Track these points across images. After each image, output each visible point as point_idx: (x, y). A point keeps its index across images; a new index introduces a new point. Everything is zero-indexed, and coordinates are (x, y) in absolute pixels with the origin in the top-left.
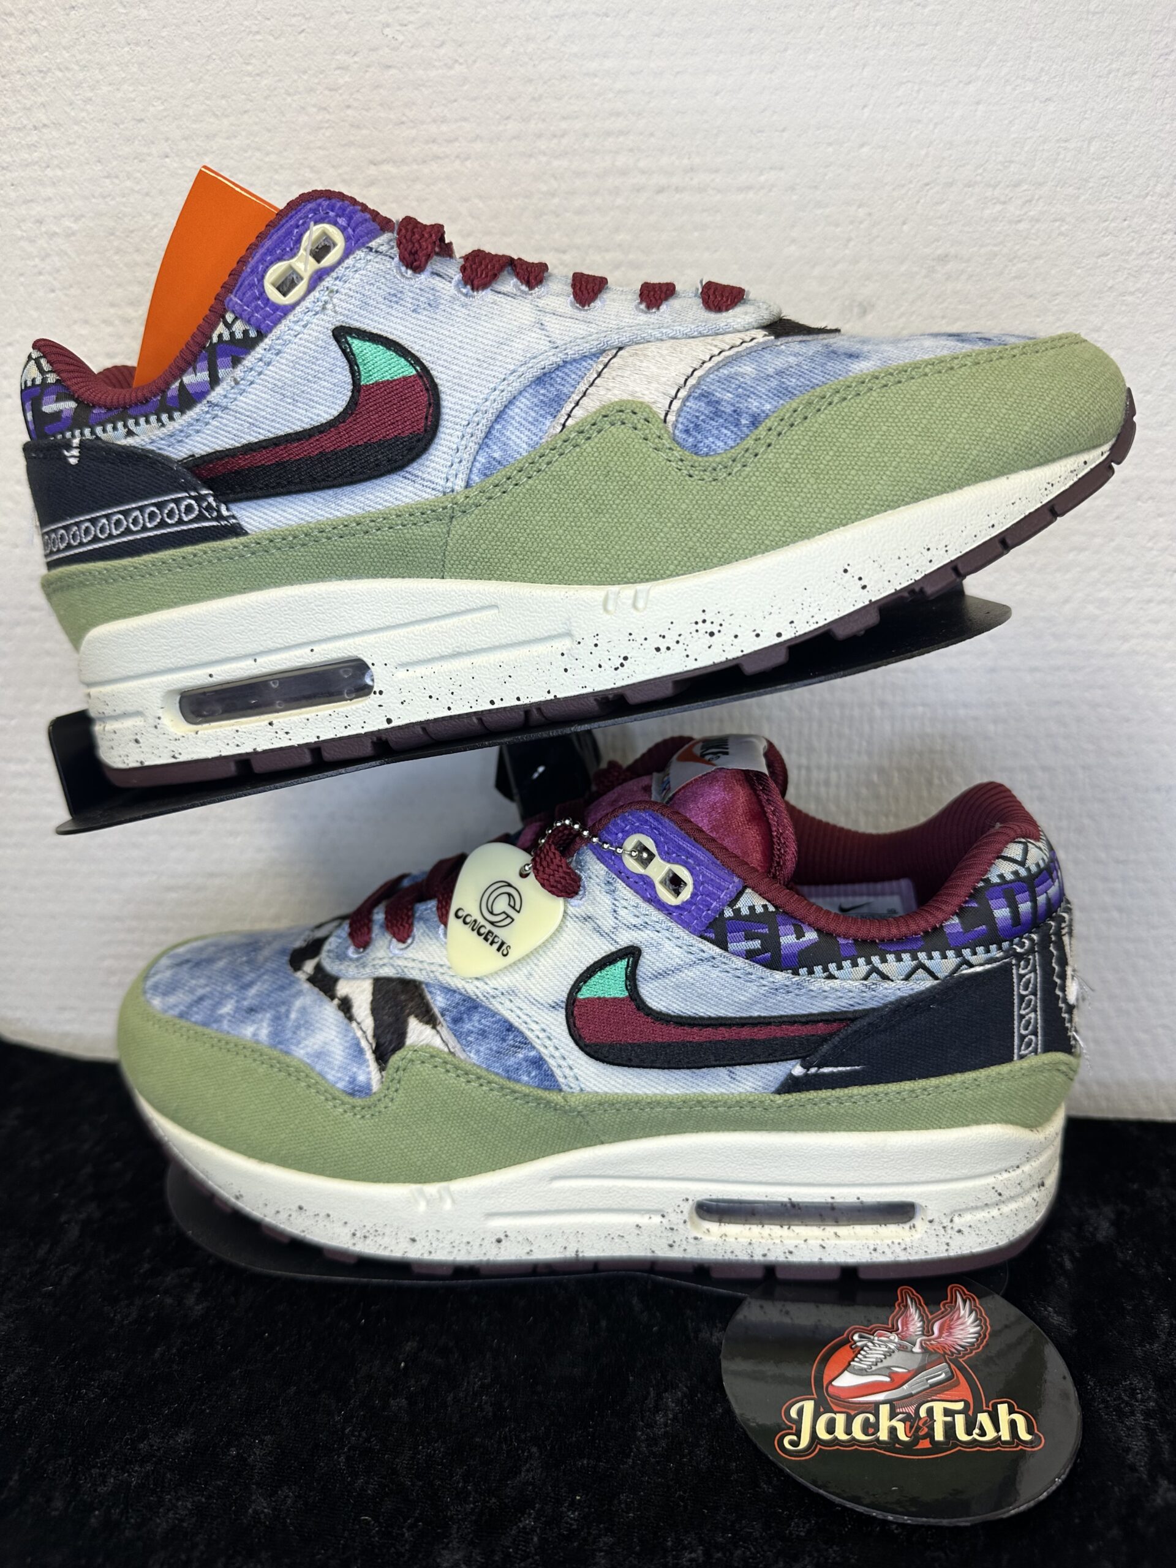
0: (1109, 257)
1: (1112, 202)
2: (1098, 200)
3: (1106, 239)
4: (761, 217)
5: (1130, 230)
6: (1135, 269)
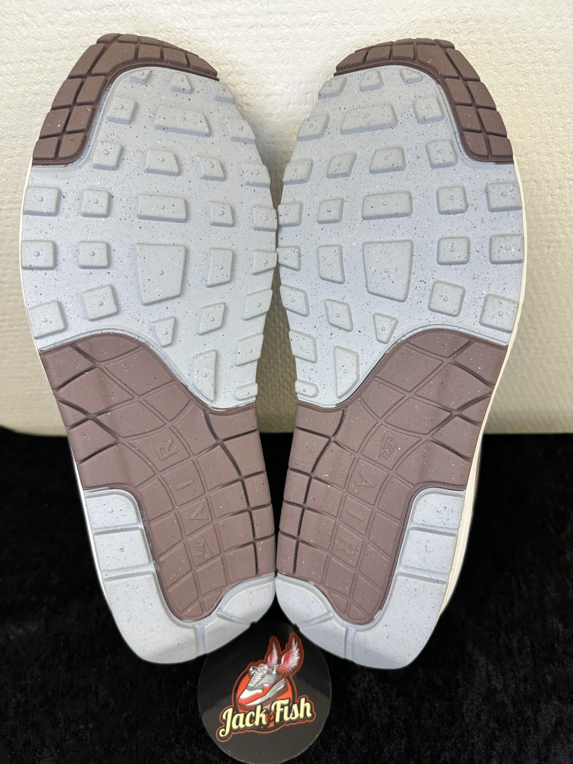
1: (520, 32)
4: (314, 42)
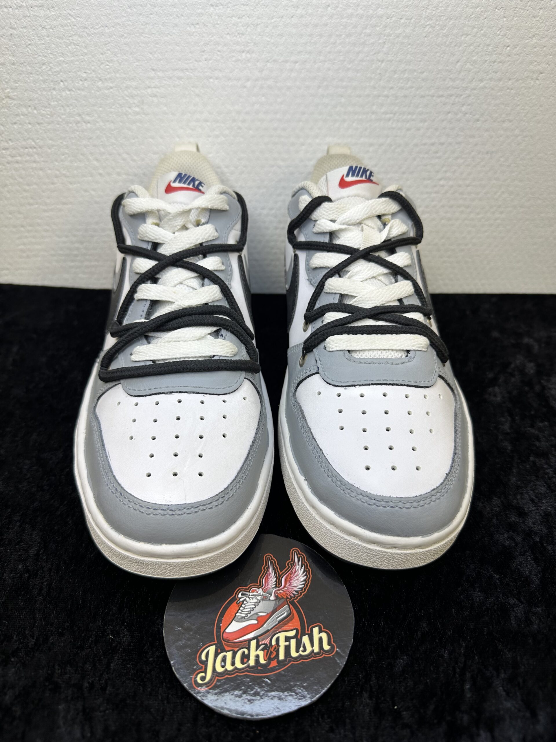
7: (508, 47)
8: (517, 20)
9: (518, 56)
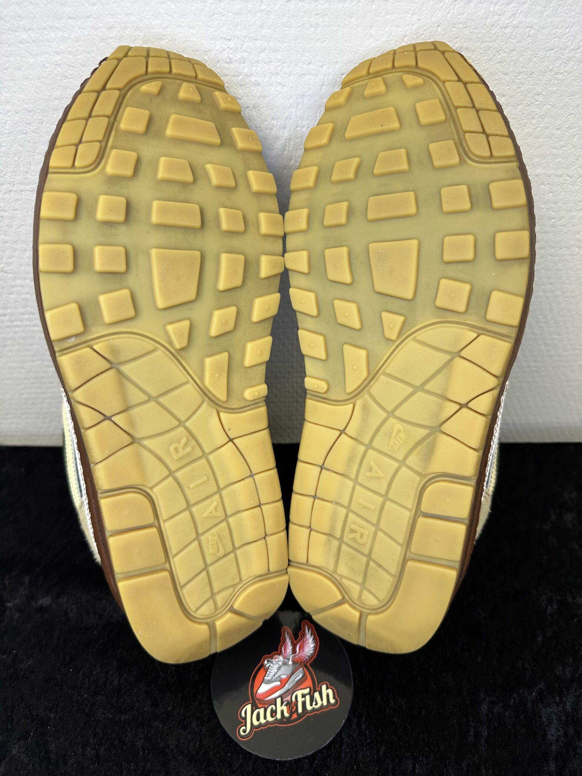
0: (554, 50)
2: (555, 15)
3: (554, 40)
5: (569, 34)
6: (567, 59)
7: (554, 218)
8: (564, 195)
9: (562, 227)
